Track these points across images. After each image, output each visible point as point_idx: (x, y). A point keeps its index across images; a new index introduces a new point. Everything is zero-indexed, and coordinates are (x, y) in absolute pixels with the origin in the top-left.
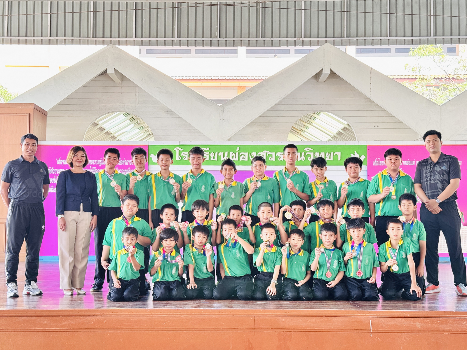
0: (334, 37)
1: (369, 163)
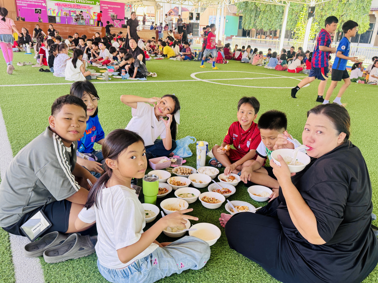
1: (100, 5)
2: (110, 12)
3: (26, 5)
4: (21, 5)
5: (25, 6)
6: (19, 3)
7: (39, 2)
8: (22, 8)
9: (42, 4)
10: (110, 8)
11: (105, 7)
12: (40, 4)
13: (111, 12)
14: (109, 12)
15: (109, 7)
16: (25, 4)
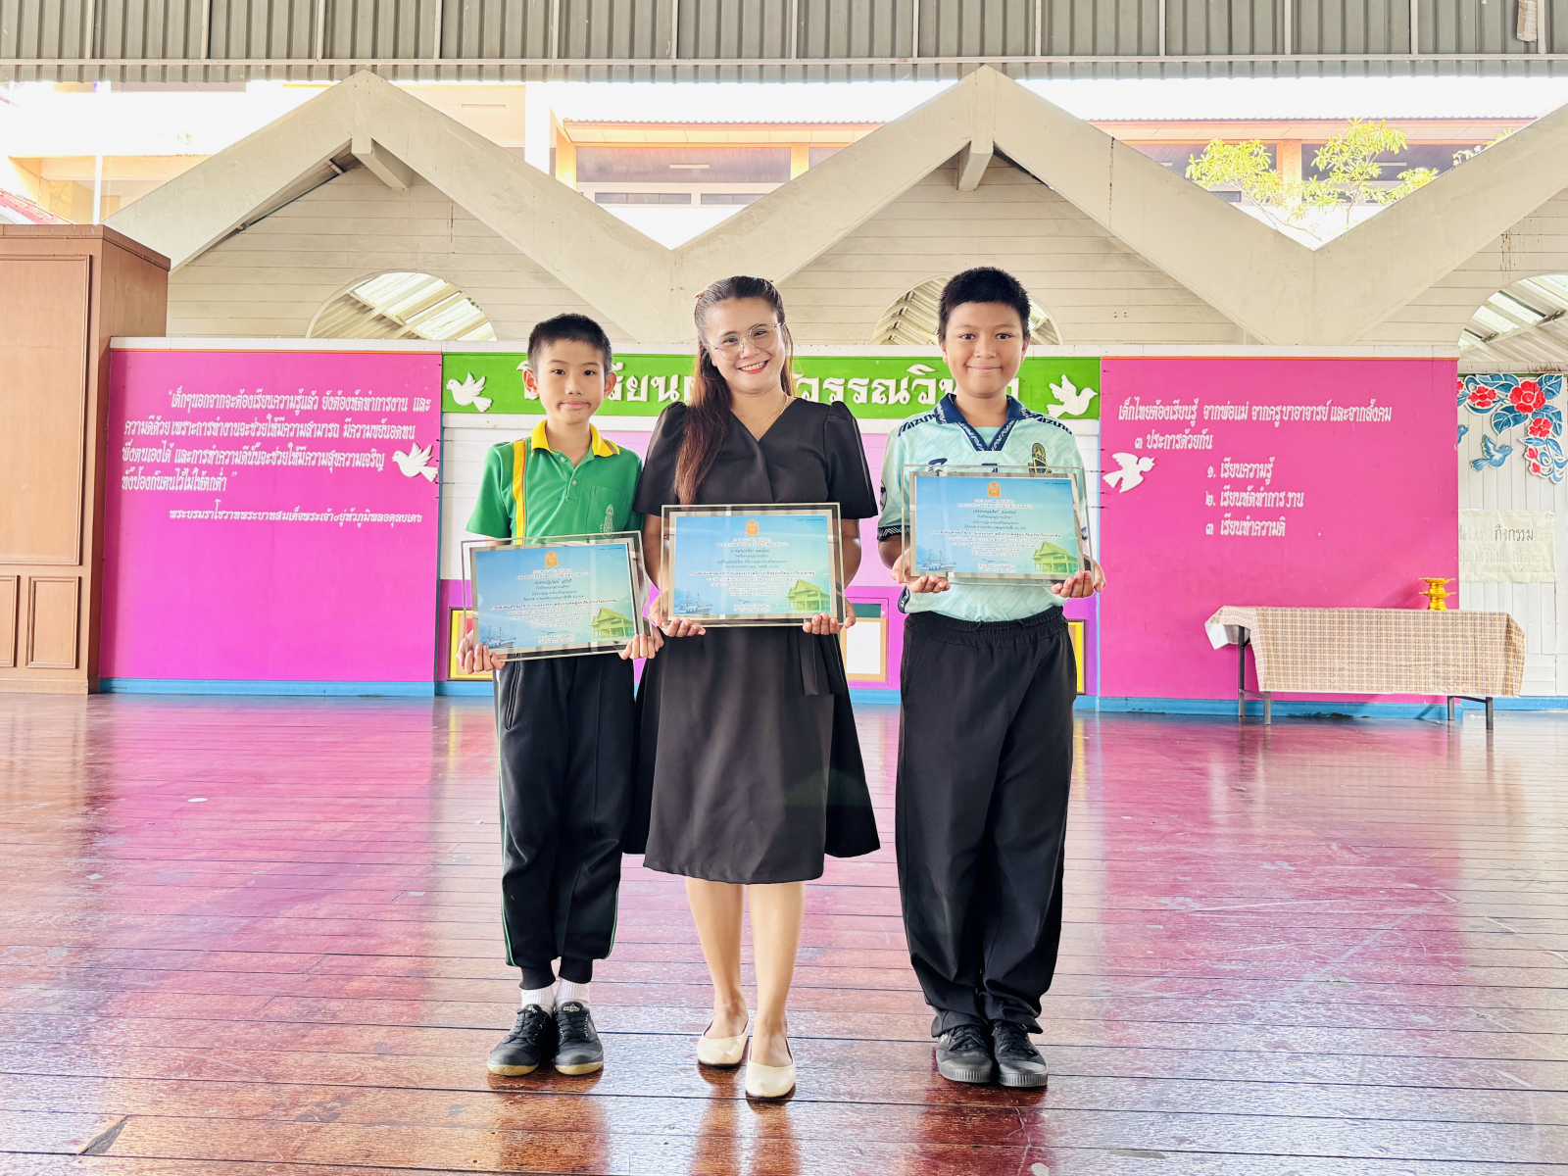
0: (1004, 54)
1: (1104, 411)
2: (1239, 485)
3: (218, 483)
4: (163, 483)
5: (202, 500)
6: (149, 469)
7: (363, 445)
8: (173, 514)
9: (399, 457)
10: (1234, 441)
11: (1176, 427)
12: (374, 460)
13: (1258, 484)
14: (1217, 486)
15: (1219, 428)
16: (212, 470)
